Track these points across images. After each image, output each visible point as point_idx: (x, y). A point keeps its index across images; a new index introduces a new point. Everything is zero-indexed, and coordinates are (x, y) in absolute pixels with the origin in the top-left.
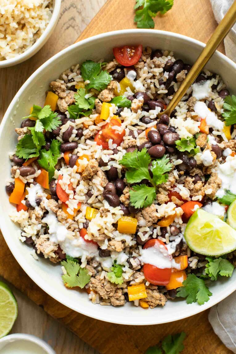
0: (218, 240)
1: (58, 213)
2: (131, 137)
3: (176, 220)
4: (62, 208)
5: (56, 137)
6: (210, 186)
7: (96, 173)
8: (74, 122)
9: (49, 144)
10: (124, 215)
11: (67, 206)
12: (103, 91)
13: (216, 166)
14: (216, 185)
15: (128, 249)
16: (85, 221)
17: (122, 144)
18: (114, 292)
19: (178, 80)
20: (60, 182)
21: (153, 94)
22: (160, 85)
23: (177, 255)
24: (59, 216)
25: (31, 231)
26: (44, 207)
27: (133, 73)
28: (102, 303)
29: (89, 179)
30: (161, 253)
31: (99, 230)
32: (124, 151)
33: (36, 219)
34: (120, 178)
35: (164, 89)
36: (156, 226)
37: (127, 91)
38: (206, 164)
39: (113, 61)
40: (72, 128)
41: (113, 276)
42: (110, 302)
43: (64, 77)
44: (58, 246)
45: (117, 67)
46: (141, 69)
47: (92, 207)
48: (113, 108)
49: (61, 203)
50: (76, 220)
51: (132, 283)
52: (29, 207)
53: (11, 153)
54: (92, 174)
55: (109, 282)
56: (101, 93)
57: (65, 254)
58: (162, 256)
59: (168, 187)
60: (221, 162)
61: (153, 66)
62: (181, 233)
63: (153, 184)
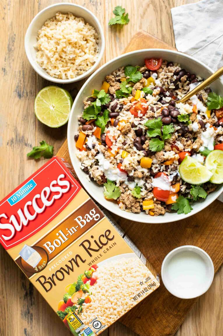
0: (199, 174)
1: (105, 153)
2: (151, 111)
3: (175, 162)
4: (108, 151)
5: (107, 108)
6: (196, 144)
7: (130, 131)
8: (119, 100)
9: (102, 112)
10: (144, 156)
11: (111, 149)
12: (137, 83)
13: (200, 133)
14: (199, 144)
15: (145, 178)
16: (121, 159)
17: (146, 115)
18: (134, 203)
19: (182, 81)
20: (108, 134)
21: (166, 88)
22: (171, 83)
23: (174, 183)
24: (106, 155)
25: (88, 163)
26: (97, 149)
27: (155, 74)
28: (126, 210)
29: (125, 134)
30: (165, 180)
31: (129, 164)
32: (147, 119)
33: (92, 156)
34: (143, 135)
35: (173, 85)
36: (162, 164)
37: (151, 85)
38: (195, 130)
39: (144, 66)
40: (117, 104)
41: (135, 193)
42: (131, 210)
43: (114, 73)
44: (103, 173)
45: (146, 70)
46: (160, 73)
47: (126, 151)
48: (142, 93)
49: (108, 147)
50: (116, 157)
51: (145, 199)
52: (88, 149)
53: (79, 116)
54: (127, 131)
55: (132, 196)
56: (136, 84)
57: (107, 179)
58: (165, 182)
59: (171, 142)
60: (204, 131)
61: (168, 71)
62: (177, 170)
63: (163, 139)
